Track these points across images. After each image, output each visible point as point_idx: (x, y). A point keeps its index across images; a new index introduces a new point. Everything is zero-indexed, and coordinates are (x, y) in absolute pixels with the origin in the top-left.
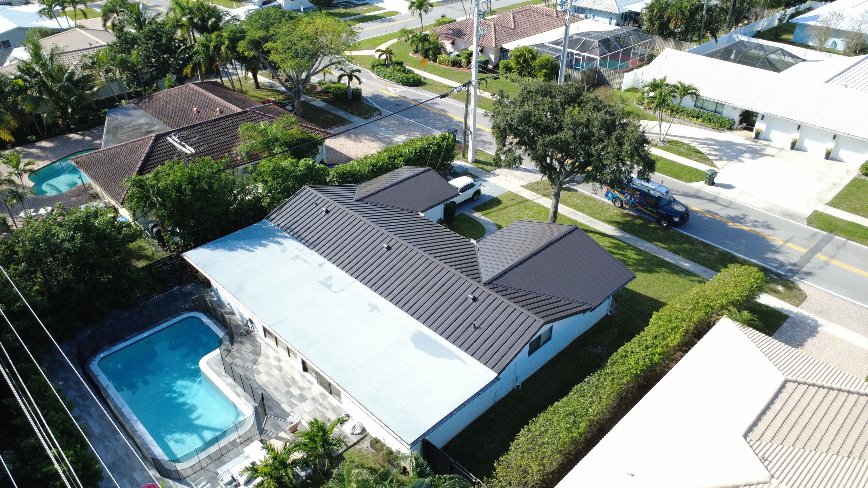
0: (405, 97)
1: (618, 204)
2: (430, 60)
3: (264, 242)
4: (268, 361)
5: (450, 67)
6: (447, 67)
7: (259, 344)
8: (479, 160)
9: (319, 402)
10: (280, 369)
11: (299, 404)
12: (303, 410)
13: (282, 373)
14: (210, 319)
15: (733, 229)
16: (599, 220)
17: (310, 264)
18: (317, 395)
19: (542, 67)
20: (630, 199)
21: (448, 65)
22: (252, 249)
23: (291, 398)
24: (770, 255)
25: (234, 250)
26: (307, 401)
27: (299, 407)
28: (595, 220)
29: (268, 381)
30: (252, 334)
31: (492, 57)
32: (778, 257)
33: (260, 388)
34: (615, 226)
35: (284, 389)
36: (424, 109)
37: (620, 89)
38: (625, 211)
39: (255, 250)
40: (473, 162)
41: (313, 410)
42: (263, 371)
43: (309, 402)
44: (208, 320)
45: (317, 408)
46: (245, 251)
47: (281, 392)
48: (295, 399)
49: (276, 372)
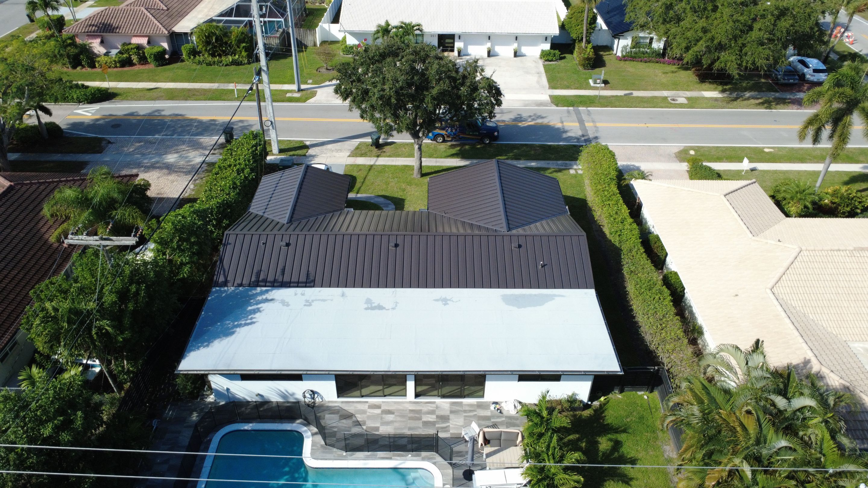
0: (111, 115)
1: (440, 139)
2: (83, 67)
3: (250, 308)
4: (368, 414)
5: (121, 69)
6: (116, 70)
7: (337, 408)
8: (285, 149)
9: (461, 411)
10: (390, 412)
11: (447, 424)
12: (458, 425)
13: (395, 414)
14: (251, 423)
15: (524, 127)
16: (441, 158)
17: (332, 300)
18: (450, 408)
19: (240, 41)
20: (452, 131)
21: (116, 67)
22: (249, 321)
23: (435, 425)
24: (565, 136)
25: (233, 333)
26: (450, 417)
27: (451, 426)
28: (438, 159)
29: (395, 429)
30: (316, 405)
31: (165, 45)
32: (569, 134)
33: (396, 439)
34: (458, 158)
35: (419, 424)
36: (156, 120)
37: (315, 45)
38: (449, 144)
39: (254, 320)
40: (279, 153)
41: (465, 419)
42: (378, 425)
43: (452, 416)
44: (251, 425)
45: (465, 416)
46: (246, 327)
47: (420, 428)
48: (438, 424)
49: (390, 417)
